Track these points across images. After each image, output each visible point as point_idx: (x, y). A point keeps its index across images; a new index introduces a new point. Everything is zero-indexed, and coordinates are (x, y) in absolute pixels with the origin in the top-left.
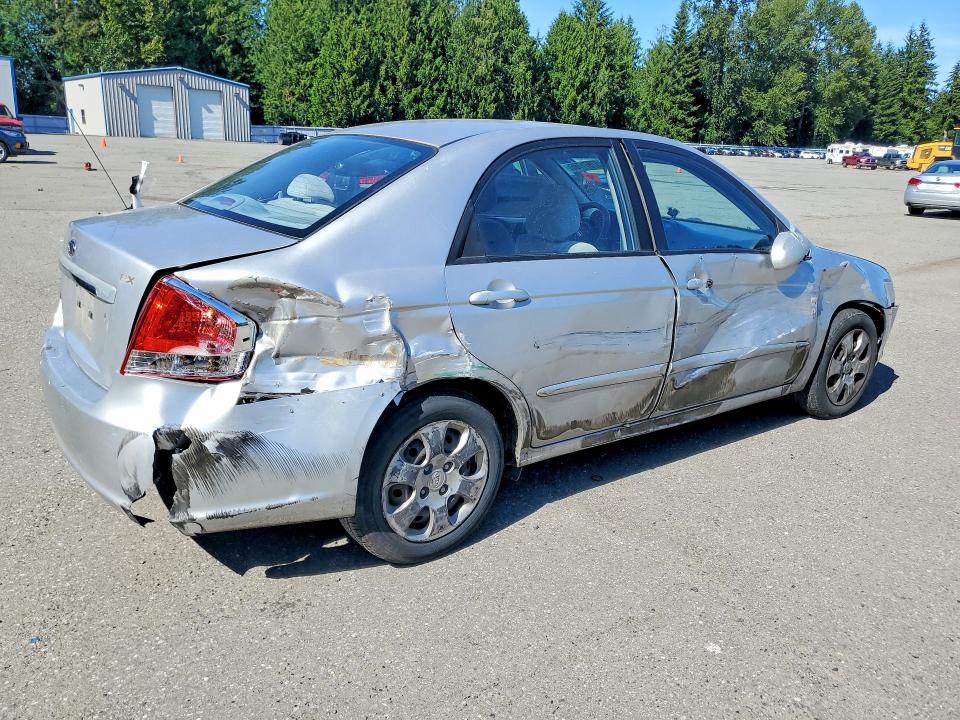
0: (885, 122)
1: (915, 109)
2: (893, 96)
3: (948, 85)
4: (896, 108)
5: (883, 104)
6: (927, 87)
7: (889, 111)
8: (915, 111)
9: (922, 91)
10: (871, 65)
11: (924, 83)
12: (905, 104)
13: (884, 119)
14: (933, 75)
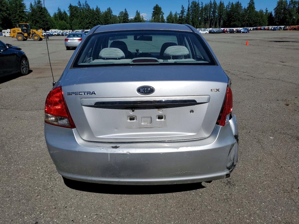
0: (16, 22)
1: (23, 18)
2: (15, 13)
3: (30, 10)
4: (17, 17)
5: (12, 16)
6: (24, 10)
7: (15, 18)
8: (24, 18)
9: (23, 12)
10: (4, 3)
11: (23, 9)
12: (20, 16)
13: (15, 21)
14: (25, 7)
